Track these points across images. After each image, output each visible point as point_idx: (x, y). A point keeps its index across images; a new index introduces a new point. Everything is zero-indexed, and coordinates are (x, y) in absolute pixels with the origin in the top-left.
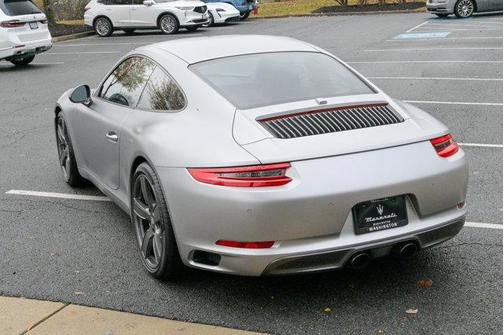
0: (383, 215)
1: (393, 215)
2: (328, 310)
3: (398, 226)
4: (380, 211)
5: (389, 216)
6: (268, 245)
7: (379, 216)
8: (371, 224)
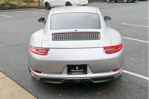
0: (78, 70)
1: (82, 70)
2: (60, 95)
3: (83, 74)
4: (77, 68)
5: (80, 70)
6: (40, 72)
7: (76, 70)
8: (73, 72)
